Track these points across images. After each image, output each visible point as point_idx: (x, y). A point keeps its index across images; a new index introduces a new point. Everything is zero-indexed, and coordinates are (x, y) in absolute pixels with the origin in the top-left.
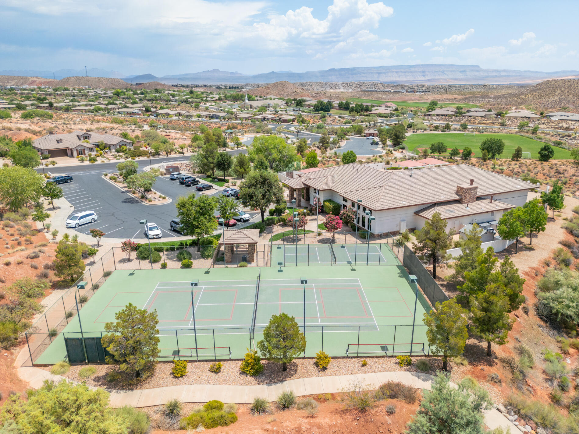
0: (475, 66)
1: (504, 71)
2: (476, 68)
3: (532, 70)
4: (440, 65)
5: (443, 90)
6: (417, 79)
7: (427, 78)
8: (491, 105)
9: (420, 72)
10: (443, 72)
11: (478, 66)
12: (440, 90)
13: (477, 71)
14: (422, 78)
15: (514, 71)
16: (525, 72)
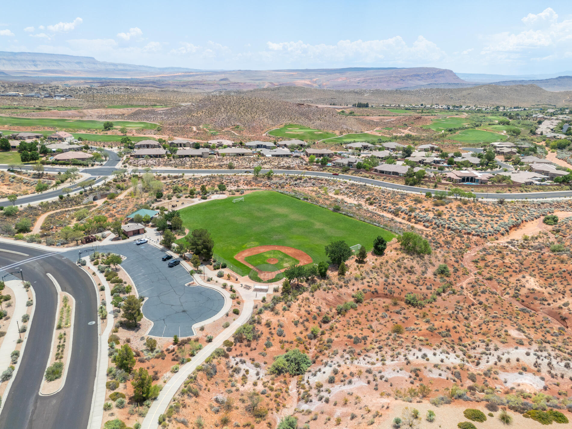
0: (90, 58)
1: (121, 64)
2: (91, 60)
3: (145, 65)
4: (51, 54)
5: (82, 92)
6: (27, 69)
7: (40, 68)
8: (170, 125)
9: (29, 61)
10: (57, 62)
11: (93, 58)
12: (79, 93)
13: (94, 63)
14: (33, 68)
15: (130, 66)
16: (140, 66)
